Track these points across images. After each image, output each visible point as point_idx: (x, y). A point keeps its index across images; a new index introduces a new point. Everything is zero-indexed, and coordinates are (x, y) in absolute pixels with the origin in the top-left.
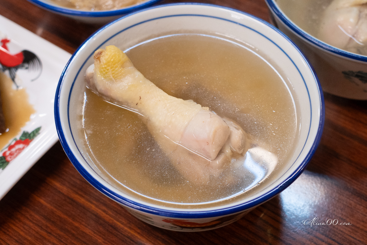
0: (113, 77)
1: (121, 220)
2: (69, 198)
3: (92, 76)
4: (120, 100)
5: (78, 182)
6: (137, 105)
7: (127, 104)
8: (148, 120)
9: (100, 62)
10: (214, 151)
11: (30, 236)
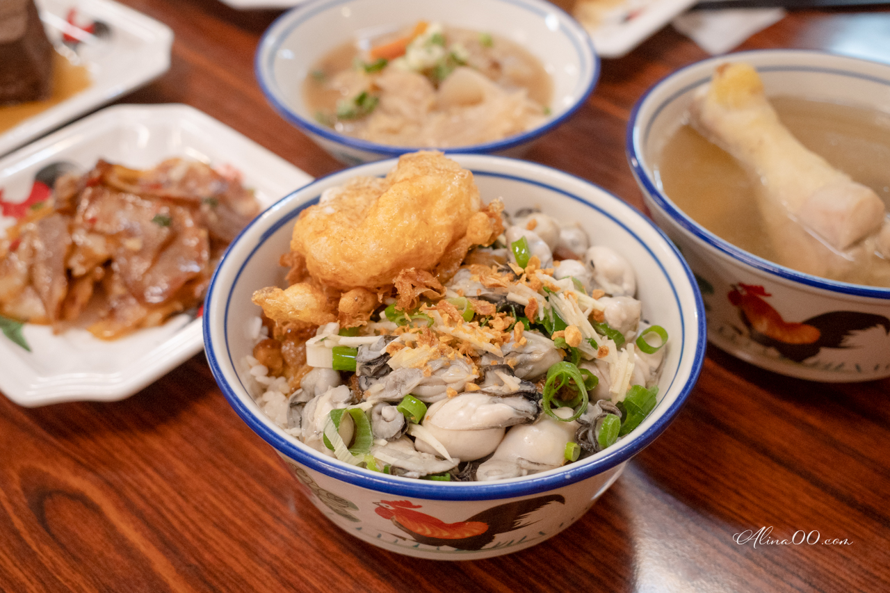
11: (242, 519)
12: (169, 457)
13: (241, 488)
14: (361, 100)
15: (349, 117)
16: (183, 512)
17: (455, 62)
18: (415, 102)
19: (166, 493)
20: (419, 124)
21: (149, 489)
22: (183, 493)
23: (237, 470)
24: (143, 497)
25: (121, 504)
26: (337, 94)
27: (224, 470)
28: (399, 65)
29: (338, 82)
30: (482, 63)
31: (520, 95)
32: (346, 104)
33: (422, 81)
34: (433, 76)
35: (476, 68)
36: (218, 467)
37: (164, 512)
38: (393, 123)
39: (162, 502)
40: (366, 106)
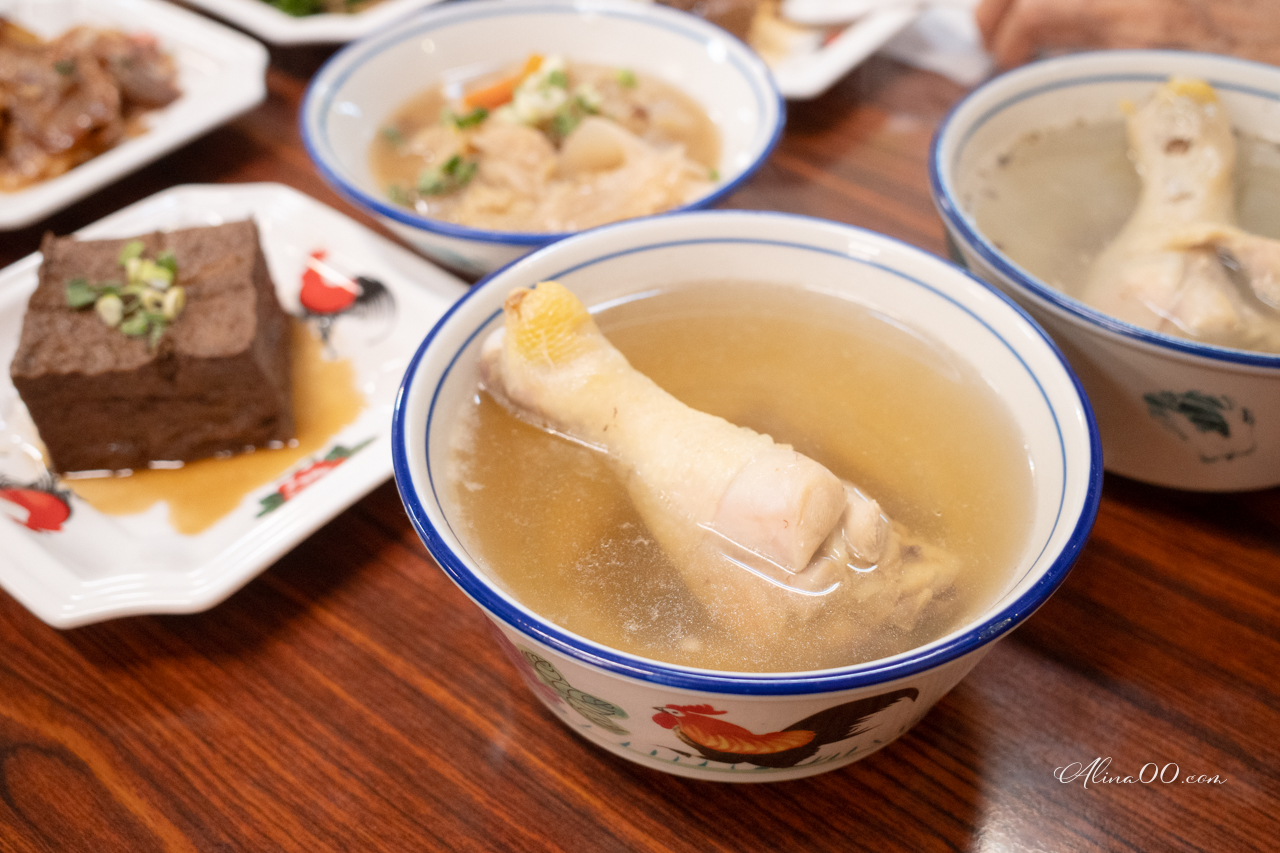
0: (550, 355)
1: (539, 749)
2: (406, 685)
3: (496, 358)
4: (563, 418)
5: (436, 648)
6: (605, 429)
7: (580, 427)
8: (631, 472)
9: (520, 317)
10: (802, 545)
11: (294, 773)
12: (188, 686)
13: (292, 728)
14: (452, 166)
15: (437, 192)
16: (209, 767)
17: (584, 110)
18: (528, 168)
19: (184, 739)
20: (535, 199)
21: (159, 734)
22: (209, 739)
23: (286, 701)
24: (148, 746)
25: (119, 759)
26: (418, 160)
27: (267, 702)
28: (504, 116)
29: (419, 144)
30: (622, 110)
31: (675, 155)
32: (431, 173)
33: (537, 138)
34: (552, 130)
35: (612, 118)
36: (258, 698)
37: (182, 768)
38: (497, 197)
39: (177, 753)
40: (458, 175)
